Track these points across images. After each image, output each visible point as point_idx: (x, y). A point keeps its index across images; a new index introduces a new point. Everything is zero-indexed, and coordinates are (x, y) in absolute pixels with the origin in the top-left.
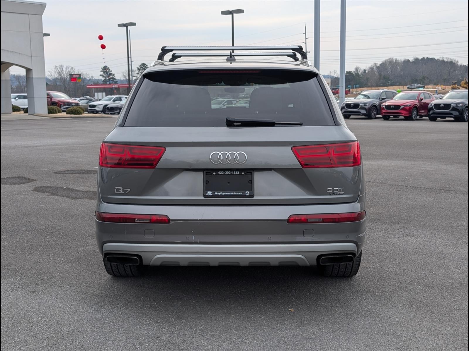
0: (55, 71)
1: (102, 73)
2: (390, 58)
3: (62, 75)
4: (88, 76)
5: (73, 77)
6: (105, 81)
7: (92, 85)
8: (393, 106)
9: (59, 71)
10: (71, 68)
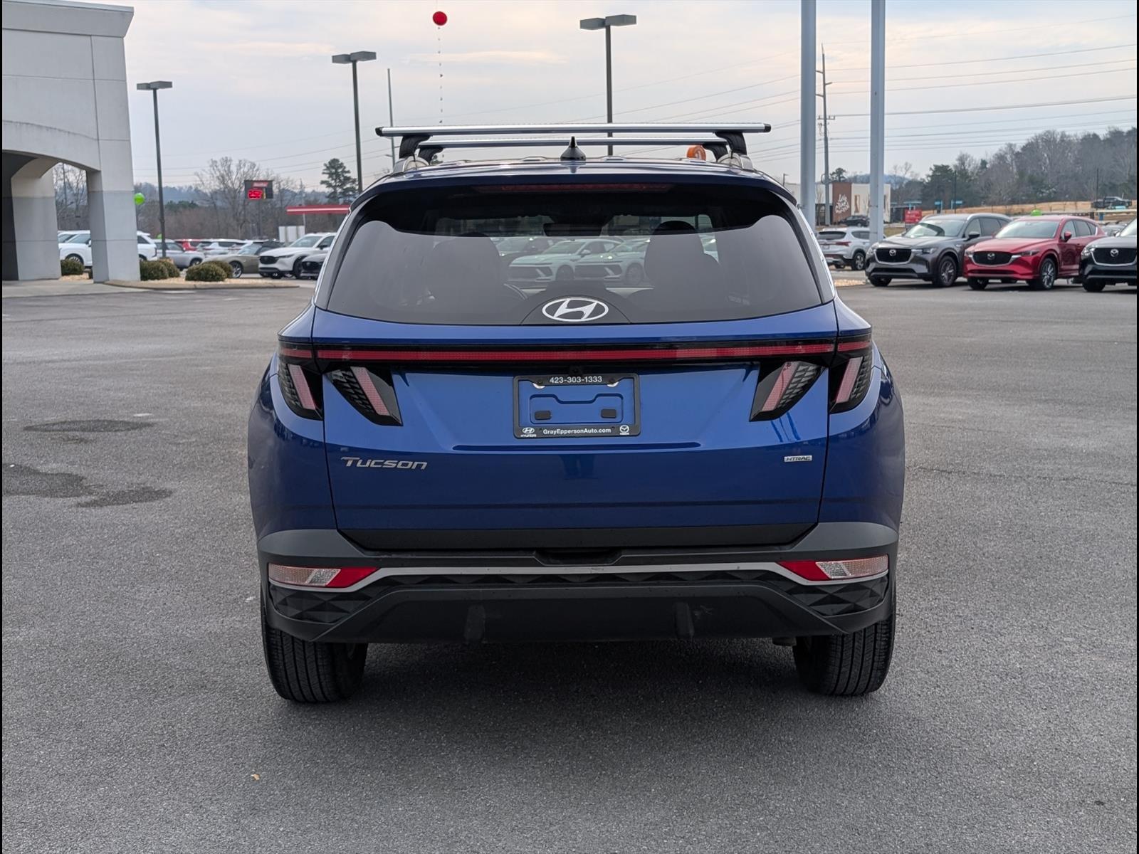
0: (212, 174)
1: (326, 177)
2: (1048, 132)
3: (229, 182)
4: (292, 184)
5: (252, 188)
6: (333, 197)
7: (300, 206)
8: (993, 255)
9: (222, 172)
10: (249, 164)
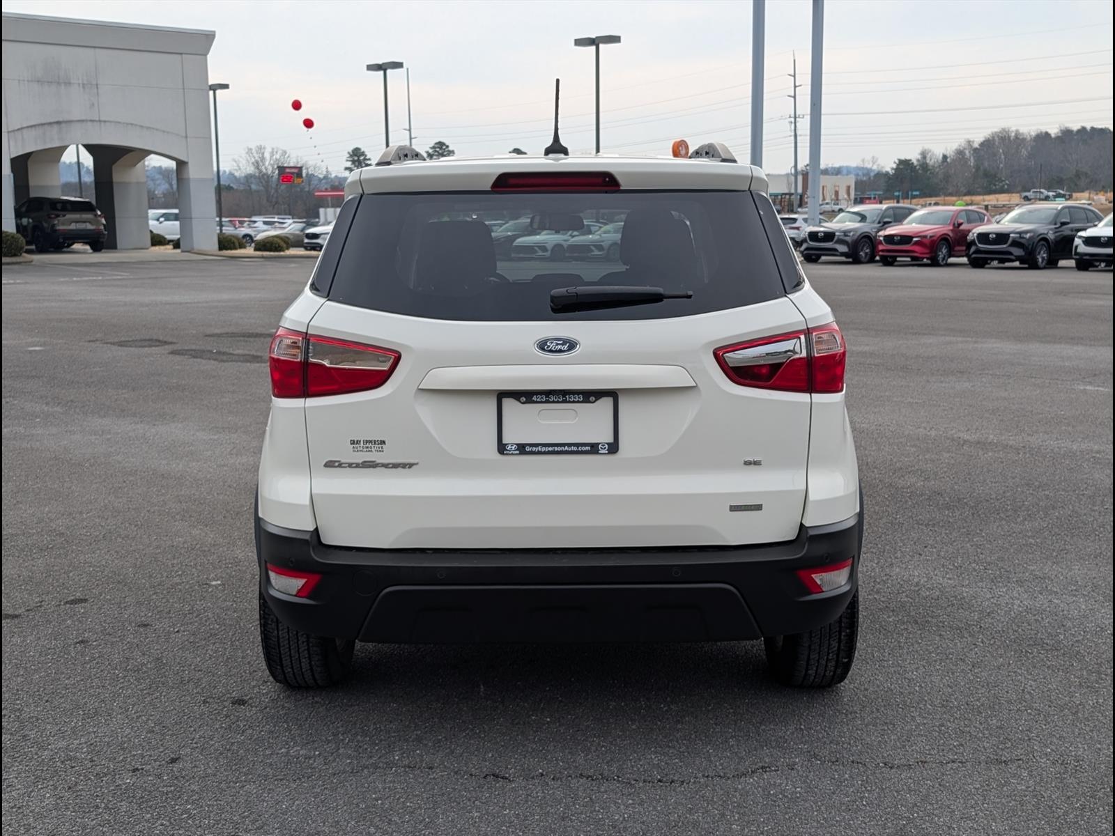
0: (247, 160)
1: (349, 164)
2: (1004, 130)
3: (263, 167)
4: (318, 170)
5: (284, 173)
7: (326, 190)
8: (900, 238)
9: (256, 158)
10: (281, 151)
